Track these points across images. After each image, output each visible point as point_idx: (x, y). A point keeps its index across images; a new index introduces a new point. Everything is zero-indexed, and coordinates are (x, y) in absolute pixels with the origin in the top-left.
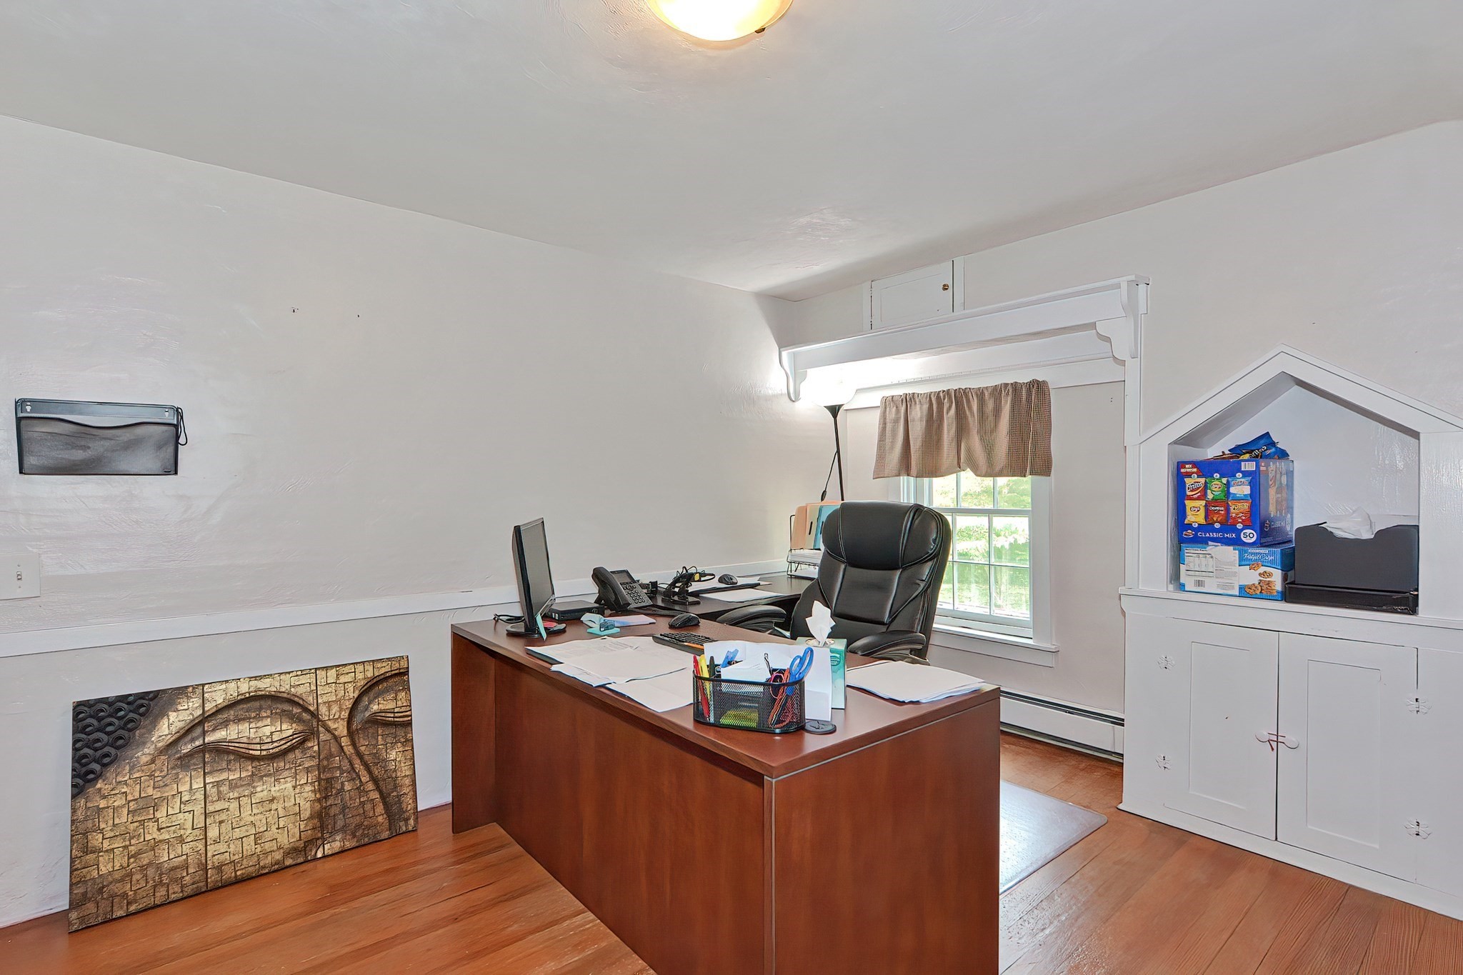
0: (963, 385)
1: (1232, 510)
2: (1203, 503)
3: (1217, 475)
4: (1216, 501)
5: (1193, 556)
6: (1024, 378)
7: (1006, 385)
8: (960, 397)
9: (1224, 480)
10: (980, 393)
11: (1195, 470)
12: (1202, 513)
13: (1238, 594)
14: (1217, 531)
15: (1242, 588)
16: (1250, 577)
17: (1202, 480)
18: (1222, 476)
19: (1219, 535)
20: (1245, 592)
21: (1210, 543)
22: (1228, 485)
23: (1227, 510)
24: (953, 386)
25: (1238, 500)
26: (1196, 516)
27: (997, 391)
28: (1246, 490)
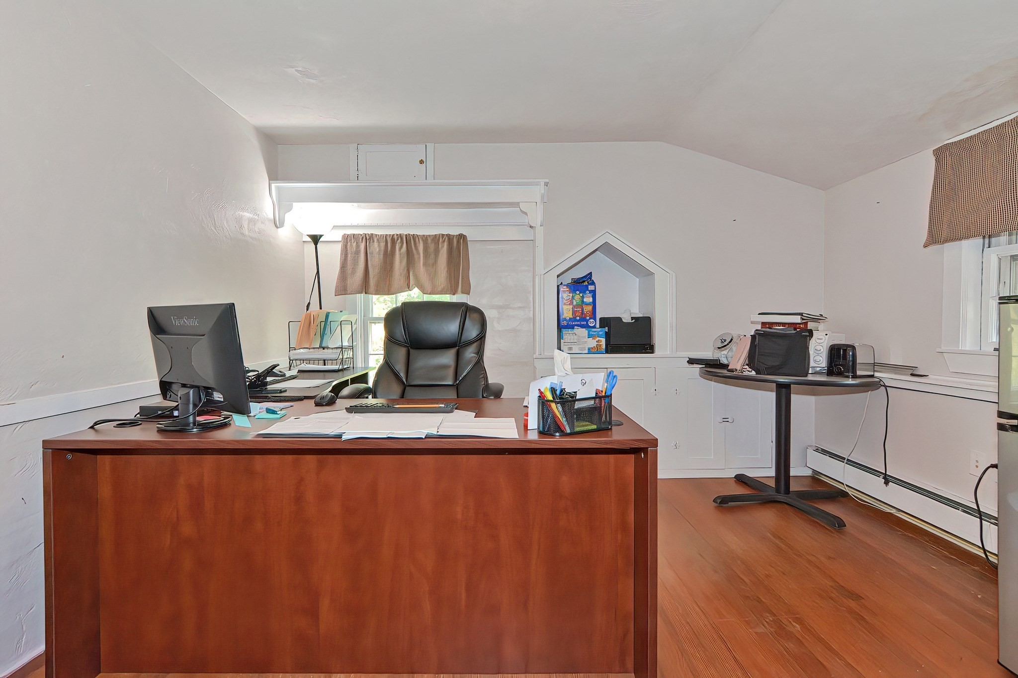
0: (412, 232)
1: (585, 310)
2: (571, 306)
3: (578, 292)
4: (577, 306)
5: (568, 335)
6: (455, 232)
7: (443, 235)
8: (410, 240)
9: (581, 295)
10: (425, 238)
11: (568, 289)
12: (571, 312)
13: (587, 352)
14: (578, 321)
15: (589, 349)
16: (592, 343)
17: (571, 295)
18: (580, 293)
19: (578, 323)
20: (591, 351)
21: (576, 327)
22: (583, 297)
23: (582, 310)
24: (404, 232)
25: (587, 304)
26: (567, 313)
27: (436, 239)
28: (591, 300)
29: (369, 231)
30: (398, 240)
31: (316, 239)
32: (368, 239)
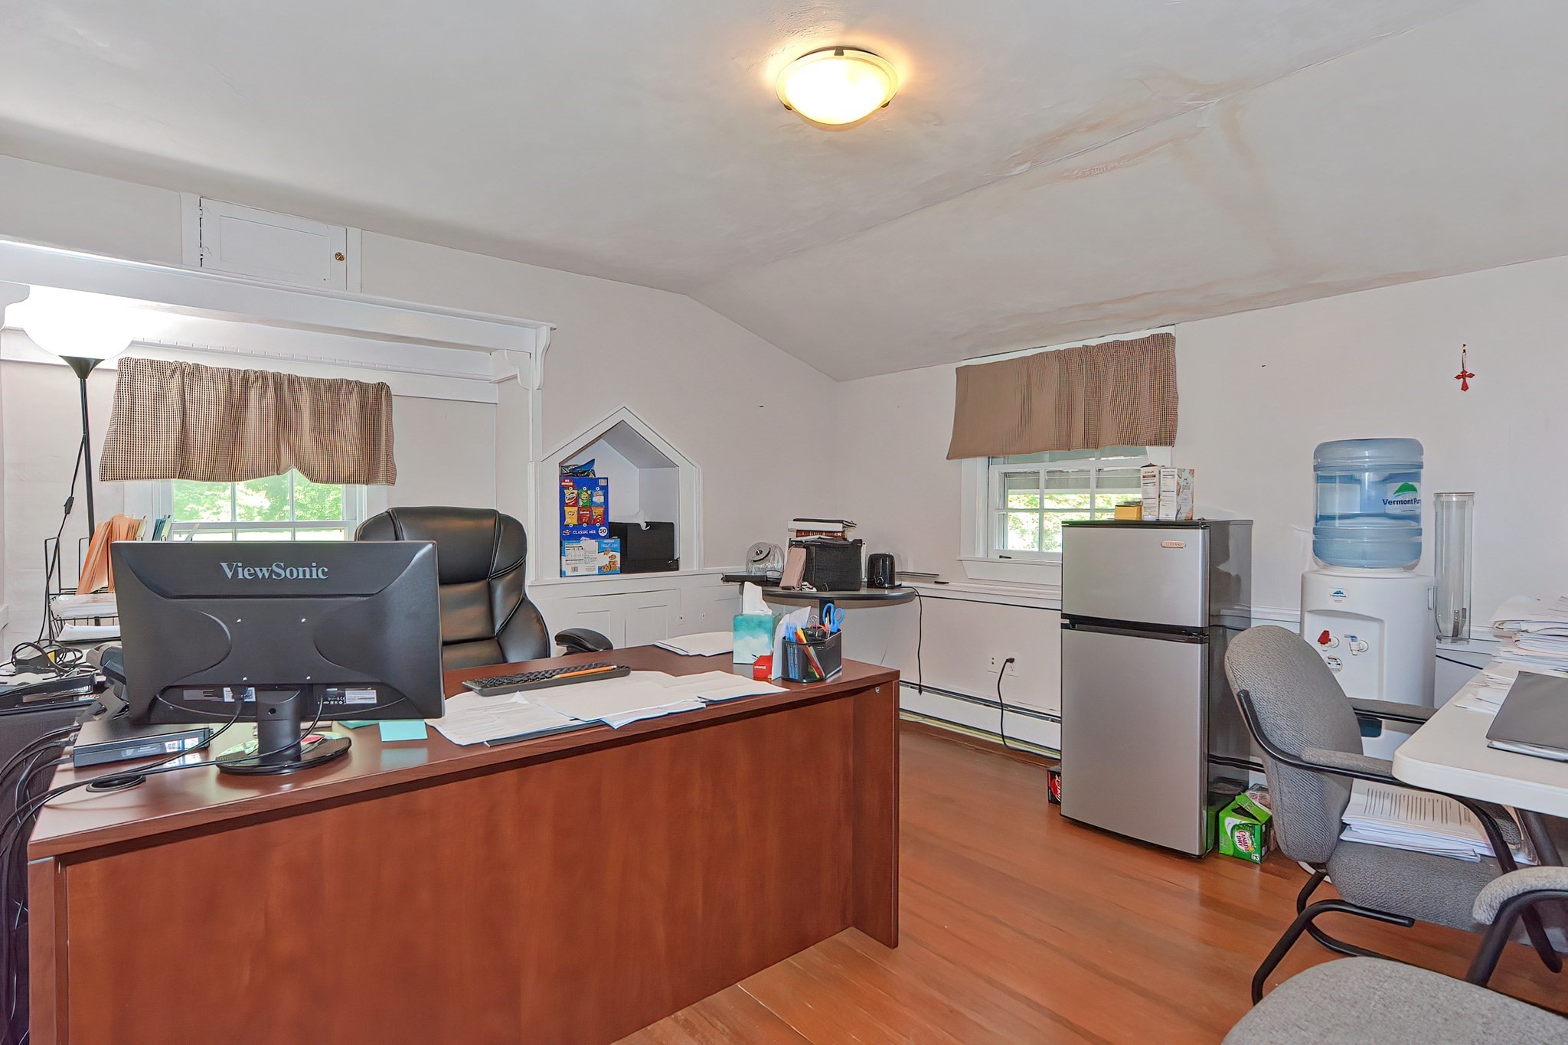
0: (285, 369)
1: (594, 514)
2: (576, 508)
3: (585, 488)
4: (584, 508)
5: (573, 551)
6: (371, 378)
7: (349, 382)
8: (283, 387)
9: (589, 492)
10: (314, 384)
11: (571, 484)
12: (575, 516)
13: (597, 573)
14: (585, 529)
15: (600, 568)
16: (604, 560)
17: (576, 492)
18: (588, 489)
19: (586, 532)
20: (602, 571)
21: (583, 538)
22: (591, 496)
23: (591, 512)
24: (271, 368)
25: (598, 505)
26: (571, 520)
27: (335, 387)
28: (602, 499)
29: (191, 360)
30: (254, 382)
31: (83, 367)
32: (191, 374)
